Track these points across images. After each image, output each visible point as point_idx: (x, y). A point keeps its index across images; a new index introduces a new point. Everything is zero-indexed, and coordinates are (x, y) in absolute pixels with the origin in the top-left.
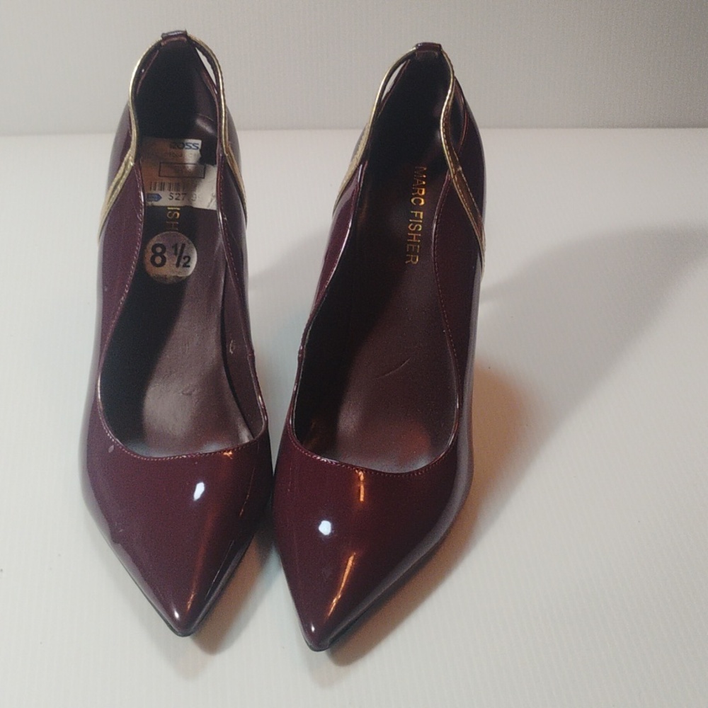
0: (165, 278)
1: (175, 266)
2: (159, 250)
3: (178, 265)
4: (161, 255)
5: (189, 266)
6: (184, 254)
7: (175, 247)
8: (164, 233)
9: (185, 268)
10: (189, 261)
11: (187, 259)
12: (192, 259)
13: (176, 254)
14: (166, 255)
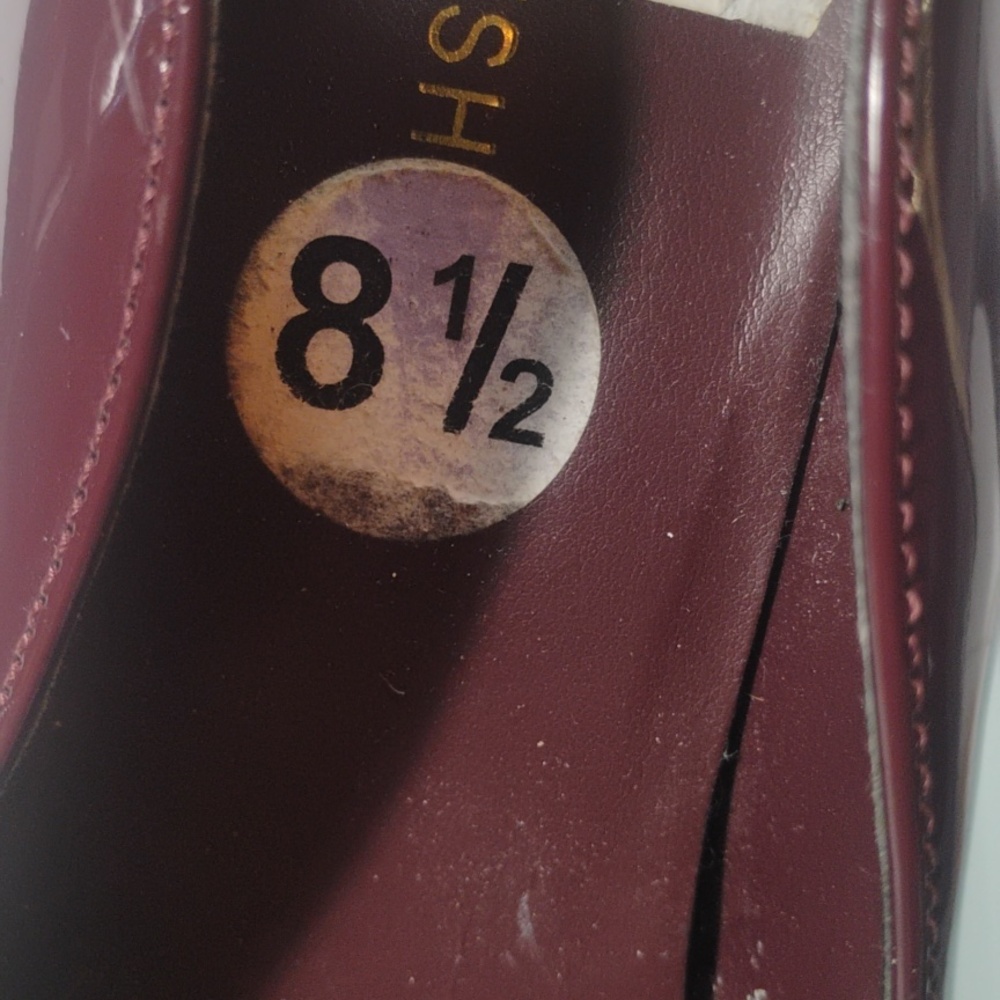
0: (359, 493)
1: (439, 420)
2: (342, 283)
3: (457, 417)
4: (351, 319)
5: (534, 439)
6: (513, 346)
7: (459, 274)
8: (389, 166)
9: (506, 449)
10: (540, 397)
11: (527, 384)
12: (559, 388)
13: (455, 331)
14: (382, 325)
